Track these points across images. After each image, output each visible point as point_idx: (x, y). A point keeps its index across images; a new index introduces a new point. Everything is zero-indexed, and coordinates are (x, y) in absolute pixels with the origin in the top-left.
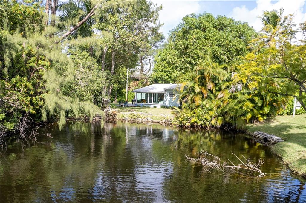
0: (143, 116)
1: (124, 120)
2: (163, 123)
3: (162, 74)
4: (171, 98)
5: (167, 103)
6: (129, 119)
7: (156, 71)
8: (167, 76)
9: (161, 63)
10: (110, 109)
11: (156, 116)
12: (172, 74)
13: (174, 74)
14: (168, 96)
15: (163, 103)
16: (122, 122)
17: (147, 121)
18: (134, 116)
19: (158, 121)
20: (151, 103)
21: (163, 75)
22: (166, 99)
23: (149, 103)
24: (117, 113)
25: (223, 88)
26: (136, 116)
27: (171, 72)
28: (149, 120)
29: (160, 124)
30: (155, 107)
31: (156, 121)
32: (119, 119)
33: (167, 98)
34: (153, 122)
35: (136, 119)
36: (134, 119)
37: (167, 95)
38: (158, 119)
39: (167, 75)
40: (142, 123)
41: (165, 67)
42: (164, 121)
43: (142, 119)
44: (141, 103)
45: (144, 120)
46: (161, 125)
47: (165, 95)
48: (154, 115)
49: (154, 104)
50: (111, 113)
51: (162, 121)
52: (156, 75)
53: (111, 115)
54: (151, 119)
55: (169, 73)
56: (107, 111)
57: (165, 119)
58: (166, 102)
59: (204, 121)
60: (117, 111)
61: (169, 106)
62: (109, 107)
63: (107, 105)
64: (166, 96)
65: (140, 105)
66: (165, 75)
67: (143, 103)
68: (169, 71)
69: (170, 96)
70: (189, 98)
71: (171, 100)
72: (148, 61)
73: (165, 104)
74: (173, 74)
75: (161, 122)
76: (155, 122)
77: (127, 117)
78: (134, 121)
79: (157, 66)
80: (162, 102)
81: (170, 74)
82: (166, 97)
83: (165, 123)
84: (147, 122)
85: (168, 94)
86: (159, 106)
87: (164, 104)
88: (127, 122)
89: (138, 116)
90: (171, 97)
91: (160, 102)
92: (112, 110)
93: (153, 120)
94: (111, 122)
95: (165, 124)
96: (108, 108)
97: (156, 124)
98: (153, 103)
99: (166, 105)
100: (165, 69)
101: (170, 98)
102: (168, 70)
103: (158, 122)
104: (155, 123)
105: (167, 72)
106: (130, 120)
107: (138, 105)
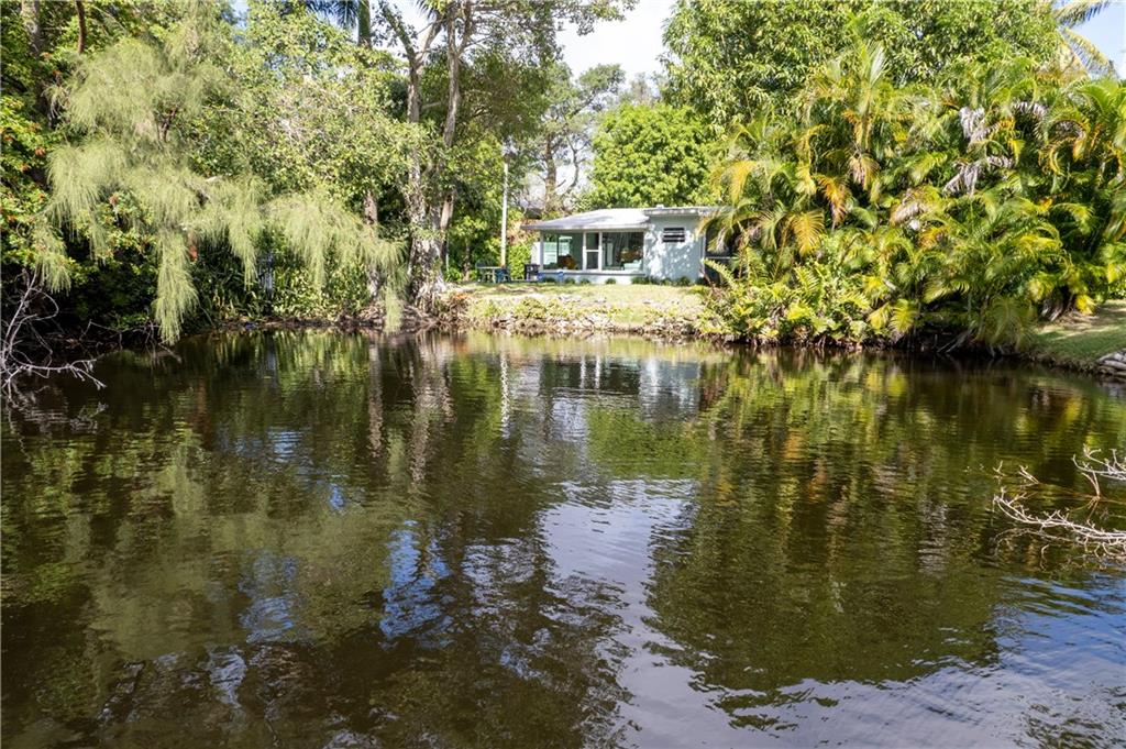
0: (574, 309)
1: (496, 325)
2: (653, 332)
3: (619, 185)
4: (670, 248)
5: (655, 268)
6: (518, 323)
7: (599, 177)
8: (638, 195)
9: (616, 150)
10: (441, 284)
11: (625, 305)
12: (653, 186)
13: (659, 186)
14: (660, 240)
15: (641, 268)
16: (490, 333)
17: (587, 329)
18: (539, 311)
19: (635, 325)
20: (596, 267)
21: (625, 189)
22: (652, 253)
23: (588, 268)
24: (470, 299)
25: (917, 176)
26: (545, 310)
27: (649, 180)
28: (598, 325)
29: (641, 339)
30: (610, 282)
31: (626, 326)
32: (478, 323)
33: (653, 249)
34: (614, 330)
35: (544, 321)
36: (538, 322)
37: (655, 235)
38: (633, 320)
39: (637, 190)
40: (568, 335)
41: (630, 165)
42: (659, 324)
43: (568, 320)
44: (558, 271)
45: (576, 322)
46: (649, 340)
47: (648, 236)
48: (616, 305)
49: (607, 272)
50: (444, 298)
51: (649, 324)
52: (600, 192)
53: (445, 309)
54: (605, 321)
55: (643, 184)
56: (432, 290)
57: (662, 319)
58: (650, 265)
59: (837, 317)
60: (471, 292)
61: (664, 278)
62: (440, 279)
63: (430, 268)
64: (650, 240)
65: (556, 277)
66: (631, 191)
67: (565, 271)
68: (644, 177)
69: (664, 241)
70: (769, 224)
71: (668, 254)
72: (570, 156)
73: (649, 270)
74: (657, 186)
75: (647, 328)
76: (623, 331)
77: (509, 315)
78: (538, 330)
79: (603, 162)
80: (636, 265)
81: (646, 187)
82: (651, 244)
83: (660, 333)
84: (590, 331)
85: (660, 234)
86: (624, 277)
87: (644, 271)
88: (509, 334)
89: (551, 310)
90: (670, 245)
91: (626, 265)
92: (448, 288)
93: (615, 323)
94: (446, 335)
95: (664, 336)
96: (436, 281)
97: (626, 336)
98: (603, 269)
99: (653, 273)
100: (631, 170)
101: (666, 249)
102: (639, 172)
103: (633, 332)
104: (621, 336)
105: (638, 178)
106: (523, 325)
107: (548, 276)
